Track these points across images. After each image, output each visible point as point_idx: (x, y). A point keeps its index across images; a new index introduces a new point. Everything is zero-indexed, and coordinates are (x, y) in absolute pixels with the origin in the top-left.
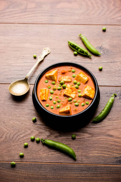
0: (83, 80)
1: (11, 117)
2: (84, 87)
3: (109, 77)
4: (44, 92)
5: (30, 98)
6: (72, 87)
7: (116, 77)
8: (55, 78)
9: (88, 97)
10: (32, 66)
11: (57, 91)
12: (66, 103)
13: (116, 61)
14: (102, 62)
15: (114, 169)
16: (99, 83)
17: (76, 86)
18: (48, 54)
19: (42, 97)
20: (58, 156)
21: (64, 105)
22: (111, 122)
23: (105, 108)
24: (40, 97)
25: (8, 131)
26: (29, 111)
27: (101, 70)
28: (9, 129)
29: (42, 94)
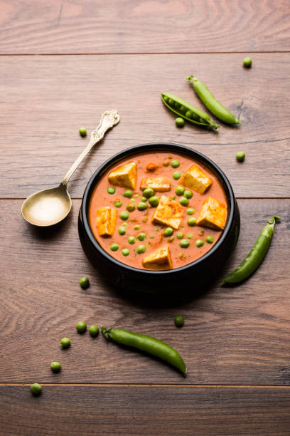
0: (198, 185)
1: (28, 278)
2: (202, 202)
3: (260, 178)
4: (106, 215)
5: (74, 231)
6: (174, 202)
7: (277, 177)
8: (130, 183)
9: (212, 224)
10: (76, 156)
11: (136, 212)
12: (159, 240)
13: (277, 138)
14: (244, 141)
15: (279, 395)
16: (238, 191)
17: (183, 199)
18: (114, 126)
19: (101, 227)
20: (143, 368)
21: (155, 246)
22: (267, 283)
23: (252, 250)
24: (97, 227)
25: (22, 311)
26: (72, 263)
27: (241, 160)
28: (24, 306)
29: (102, 220)
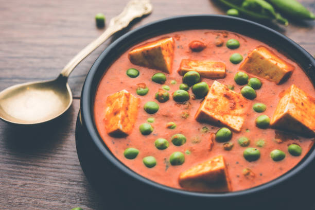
0: (271, 71)
4: (121, 103)
6: (230, 91)
8: (164, 62)
11: (171, 103)
12: (208, 146)
17: (247, 88)
19: (112, 121)
21: (201, 155)
24: (106, 122)
26: (61, 186)
29: (114, 110)
